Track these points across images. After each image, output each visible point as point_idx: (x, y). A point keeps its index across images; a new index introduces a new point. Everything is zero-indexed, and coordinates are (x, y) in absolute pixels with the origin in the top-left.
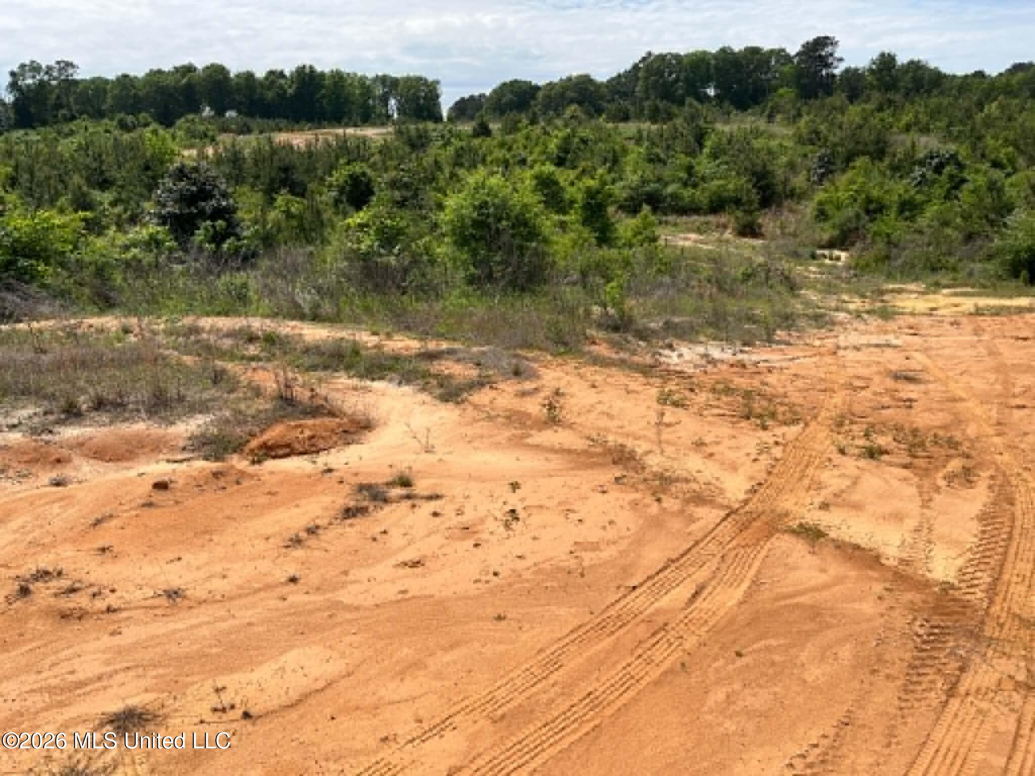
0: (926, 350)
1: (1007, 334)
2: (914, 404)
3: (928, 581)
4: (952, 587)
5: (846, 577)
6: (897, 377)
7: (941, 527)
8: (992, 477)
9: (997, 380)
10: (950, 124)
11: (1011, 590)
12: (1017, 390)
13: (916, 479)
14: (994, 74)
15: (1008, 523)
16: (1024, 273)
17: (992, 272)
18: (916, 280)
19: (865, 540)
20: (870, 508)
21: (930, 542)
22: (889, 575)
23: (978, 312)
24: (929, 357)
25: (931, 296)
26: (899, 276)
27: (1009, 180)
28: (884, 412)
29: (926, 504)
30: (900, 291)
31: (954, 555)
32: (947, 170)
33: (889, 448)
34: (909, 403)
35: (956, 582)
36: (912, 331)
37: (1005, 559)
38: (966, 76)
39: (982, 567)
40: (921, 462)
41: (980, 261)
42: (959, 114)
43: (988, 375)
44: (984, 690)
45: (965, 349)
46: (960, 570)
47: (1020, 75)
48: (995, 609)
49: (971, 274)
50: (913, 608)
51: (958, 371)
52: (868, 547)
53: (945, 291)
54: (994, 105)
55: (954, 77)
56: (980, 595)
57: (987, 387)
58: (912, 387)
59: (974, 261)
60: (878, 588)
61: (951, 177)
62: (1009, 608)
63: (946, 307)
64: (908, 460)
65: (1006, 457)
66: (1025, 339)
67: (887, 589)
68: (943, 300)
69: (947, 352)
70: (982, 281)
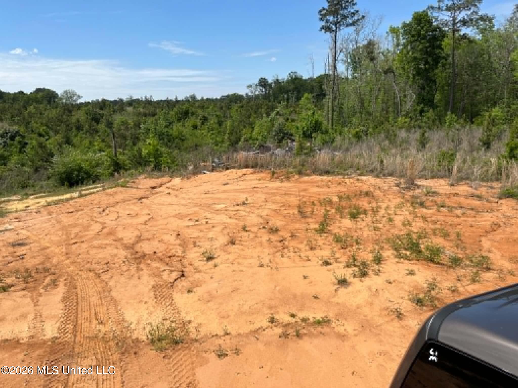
0: (26, 228)
1: (63, 212)
2: (25, 256)
3: (45, 341)
4: (57, 338)
5: (4, 359)
6: (14, 245)
7: (45, 313)
8: (65, 280)
9: (63, 234)
10: (12, 117)
11: (83, 327)
12: (72, 236)
13: (29, 294)
14: (29, 93)
15: (75, 298)
16: (66, 183)
17: (52, 185)
18: (15, 194)
19: (10, 335)
20: (9, 318)
21: (42, 322)
22: (26, 347)
23: (49, 204)
24: (28, 231)
25: (25, 201)
26: (6, 193)
27: (48, 142)
28: (9, 265)
29: (36, 304)
30: (9, 201)
31: (55, 322)
32: (17, 139)
33: (14, 283)
34: (22, 257)
35: (58, 335)
36: (17, 220)
37: (77, 315)
38: (15, 94)
39: (68, 322)
40: (32, 285)
41: (45, 181)
42: (16, 112)
43: (58, 232)
44: (80, 378)
45: (46, 223)
46: (59, 328)
47: (41, 94)
48: (78, 339)
49: (42, 187)
50: (40, 358)
51: (44, 234)
52: (12, 338)
53: (32, 197)
54: (32, 107)
55: (9, 94)
56: (69, 336)
57: (58, 238)
58: (23, 248)
59: (42, 181)
60: (21, 356)
61: (20, 142)
62: (84, 335)
63: (33, 205)
64: (24, 286)
65: (72, 268)
66: (72, 212)
67: (25, 355)
68: (31, 202)
69: (37, 226)
70: (48, 189)
